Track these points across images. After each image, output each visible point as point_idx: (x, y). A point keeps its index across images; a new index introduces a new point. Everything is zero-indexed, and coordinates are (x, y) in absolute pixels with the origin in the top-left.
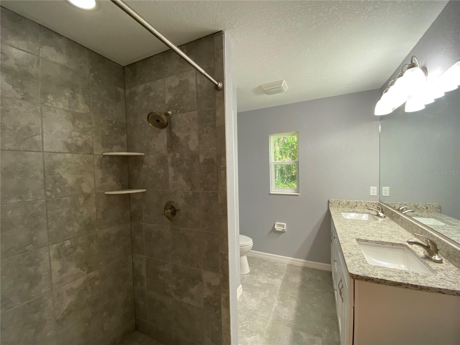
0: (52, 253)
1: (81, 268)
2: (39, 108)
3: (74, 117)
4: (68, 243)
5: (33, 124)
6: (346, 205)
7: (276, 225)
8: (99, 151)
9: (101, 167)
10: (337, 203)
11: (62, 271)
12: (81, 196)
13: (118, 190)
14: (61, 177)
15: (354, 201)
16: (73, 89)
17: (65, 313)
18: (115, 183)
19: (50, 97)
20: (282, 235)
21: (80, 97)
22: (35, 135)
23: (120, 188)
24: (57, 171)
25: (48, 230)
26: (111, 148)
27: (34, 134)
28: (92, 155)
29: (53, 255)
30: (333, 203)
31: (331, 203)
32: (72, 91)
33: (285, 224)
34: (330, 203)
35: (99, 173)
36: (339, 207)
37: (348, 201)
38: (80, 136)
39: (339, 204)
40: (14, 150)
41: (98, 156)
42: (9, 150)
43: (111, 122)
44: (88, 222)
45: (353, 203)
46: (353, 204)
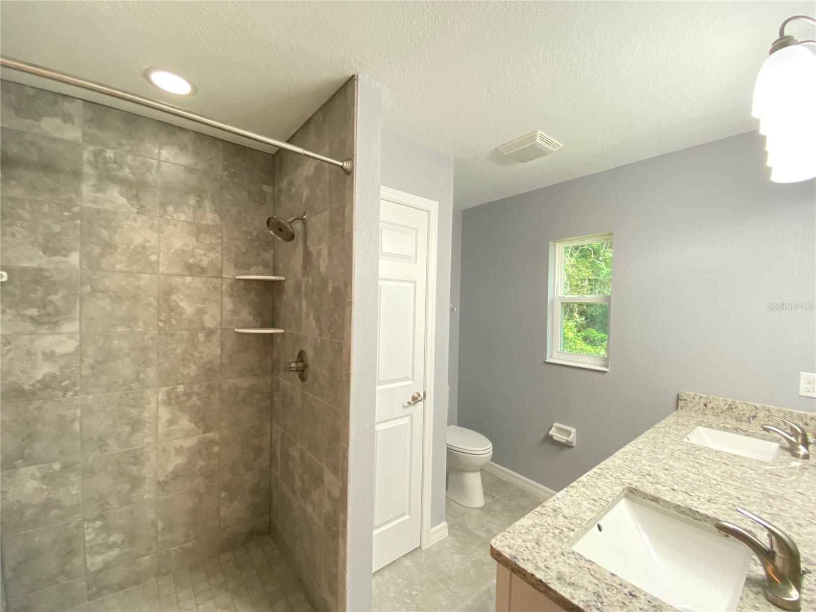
0: (161, 396)
1: (196, 424)
2: (156, 222)
3: (199, 231)
4: (181, 389)
5: (149, 241)
6: (724, 412)
7: (553, 429)
8: (230, 273)
9: (232, 296)
10: (699, 403)
11: (172, 422)
12: (202, 331)
13: (256, 327)
14: (178, 305)
15: (748, 403)
16: (199, 196)
17: (171, 476)
18: (251, 318)
19: (170, 209)
20: (567, 452)
21: (207, 204)
22: (150, 255)
23: (258, 325)
24: (174, 297)
25: (158, 369)
26: (248, 270)
27: (149, 253)
28: (220, 280)
29: (162, 399)
30: (688, 400)
31: (685, 400)
32: (198, 198)
33: (573, 430)
34: (681, 400)
35: (228, 303)
36: (705, 414)
37: (730, 401)
38: (205, 254)
39: (706, 405)
40: (126, 272)
41: (229, 281)
42: (120, 271)
43: (250, 234)
44: (208, 366)
45: (746, 408)
46: (744, 410)
